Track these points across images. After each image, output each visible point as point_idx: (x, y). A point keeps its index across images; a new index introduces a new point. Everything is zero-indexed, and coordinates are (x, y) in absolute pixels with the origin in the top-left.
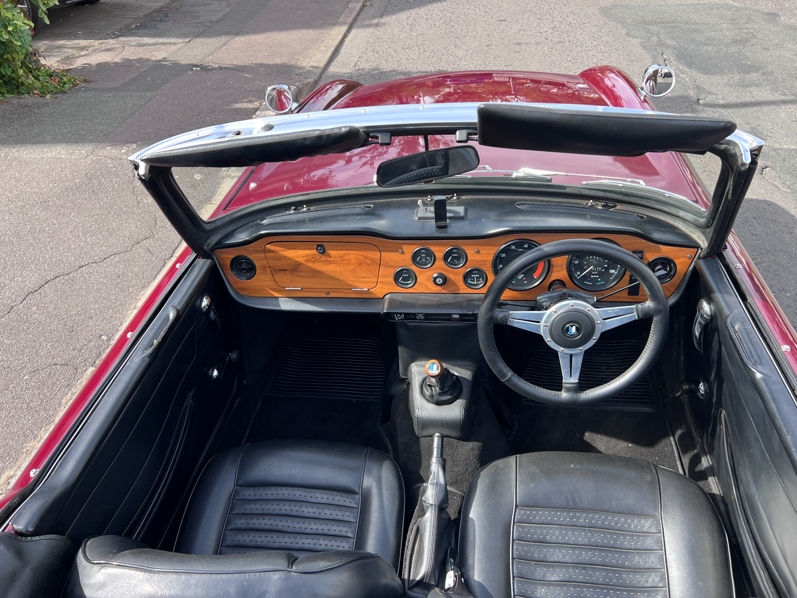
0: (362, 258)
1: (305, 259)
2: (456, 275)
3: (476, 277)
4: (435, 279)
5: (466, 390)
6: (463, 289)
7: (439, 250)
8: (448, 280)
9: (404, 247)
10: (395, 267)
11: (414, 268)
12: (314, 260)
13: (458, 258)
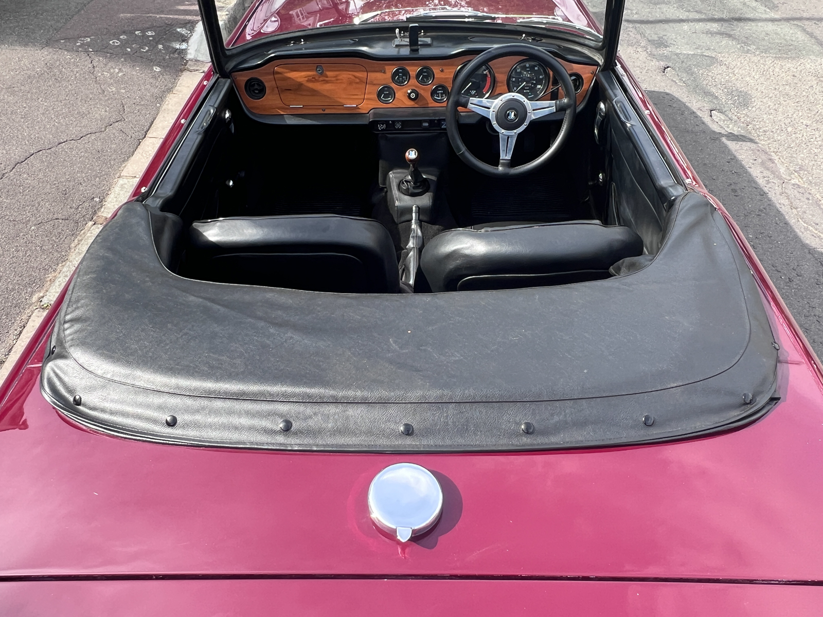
0: (353, 78)
1: (306, 79)
2: (425, 92)
3: (441, 93)
4: (410, 94)
5: (432, 187)
6: (432, 104)
7: (413, 70)
8: (419, 95)
9: (387, 67)
10: (379, 85)
11: (393, 85)
12: (312, 80)
13: (427, 77)
